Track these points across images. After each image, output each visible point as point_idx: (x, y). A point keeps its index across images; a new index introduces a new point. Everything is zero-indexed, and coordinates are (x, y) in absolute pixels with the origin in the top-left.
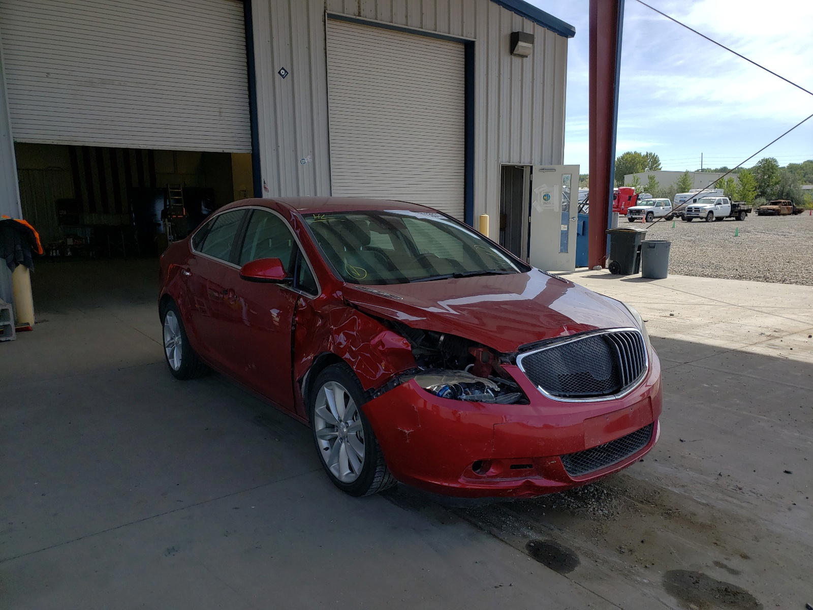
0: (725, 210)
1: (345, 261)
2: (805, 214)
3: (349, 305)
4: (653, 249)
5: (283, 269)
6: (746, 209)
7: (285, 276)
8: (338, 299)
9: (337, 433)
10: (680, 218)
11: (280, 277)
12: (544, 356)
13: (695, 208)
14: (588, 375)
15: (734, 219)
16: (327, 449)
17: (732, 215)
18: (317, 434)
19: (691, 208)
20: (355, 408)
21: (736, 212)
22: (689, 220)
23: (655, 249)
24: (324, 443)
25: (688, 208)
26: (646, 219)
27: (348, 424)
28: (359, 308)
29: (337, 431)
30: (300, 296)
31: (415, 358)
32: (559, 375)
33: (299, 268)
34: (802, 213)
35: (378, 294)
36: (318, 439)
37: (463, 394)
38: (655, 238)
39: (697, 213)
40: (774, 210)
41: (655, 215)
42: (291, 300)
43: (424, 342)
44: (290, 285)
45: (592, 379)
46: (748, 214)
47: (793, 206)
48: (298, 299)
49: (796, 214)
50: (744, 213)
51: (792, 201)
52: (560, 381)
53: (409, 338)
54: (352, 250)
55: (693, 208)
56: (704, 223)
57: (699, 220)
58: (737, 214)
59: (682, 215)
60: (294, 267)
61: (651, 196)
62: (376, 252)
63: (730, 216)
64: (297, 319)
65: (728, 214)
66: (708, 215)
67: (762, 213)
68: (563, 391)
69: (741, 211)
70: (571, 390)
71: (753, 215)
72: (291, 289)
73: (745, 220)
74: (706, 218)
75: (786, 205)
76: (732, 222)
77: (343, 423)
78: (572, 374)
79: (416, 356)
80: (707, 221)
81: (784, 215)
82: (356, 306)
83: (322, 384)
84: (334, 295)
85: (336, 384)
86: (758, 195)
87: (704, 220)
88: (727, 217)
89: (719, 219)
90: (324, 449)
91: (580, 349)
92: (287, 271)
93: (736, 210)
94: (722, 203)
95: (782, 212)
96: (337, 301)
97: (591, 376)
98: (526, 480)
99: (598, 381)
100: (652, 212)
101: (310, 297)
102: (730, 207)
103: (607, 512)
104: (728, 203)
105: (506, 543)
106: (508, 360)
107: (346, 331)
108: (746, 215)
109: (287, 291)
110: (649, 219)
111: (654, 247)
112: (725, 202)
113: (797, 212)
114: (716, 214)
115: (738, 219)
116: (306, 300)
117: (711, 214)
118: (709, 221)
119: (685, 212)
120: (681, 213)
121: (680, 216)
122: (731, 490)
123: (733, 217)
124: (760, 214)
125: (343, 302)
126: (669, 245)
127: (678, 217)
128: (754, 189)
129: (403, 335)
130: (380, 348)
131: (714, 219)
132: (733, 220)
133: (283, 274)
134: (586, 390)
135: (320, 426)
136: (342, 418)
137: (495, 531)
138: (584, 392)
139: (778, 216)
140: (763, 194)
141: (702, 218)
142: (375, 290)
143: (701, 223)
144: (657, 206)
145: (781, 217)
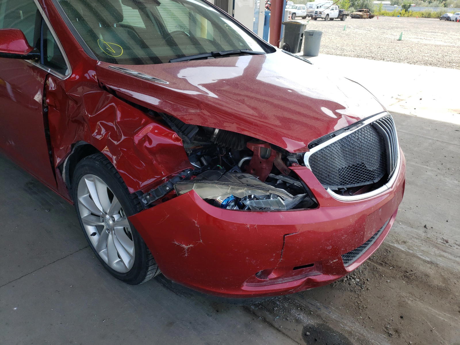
0: (335, 14)
1: (101, 37)
2: (375, 19)
3: (105, 88)
4: (312, 36)
5: (27, 42)
6: (346, 13)
7: (31, 50)
8: (92, 80)
9: (103, 224)
10: (310, 18)
11: (23, 52)
12: (328, 151)
13: (319, 12)
14: (363, 166)
15: (340, 19)
16: (94, 234)
17: (339, 17)
18: (83, 221)
19: (317, 12)
20: (119, 206)
21: (341, 15)
22: (315, 19)
23: (313, 36)
24: (91, 229)
25: (316, 12)
26: (292, 17)
27: (113, 218)
28: (117, 93)
29: (103, 221)
30: (48, 75)
31: (187, 154)
32: (340, 169)
33: (46, 41)
34: (374, 18)
35: (139, 77)
36: (84, 225)
37: (248, 200)
38: (312, 29)
39: (320, 15)
40: (360, 15)
41: (297, 15)
42: (39, 79)
43: (197, 136)
44: (37, 61)
45: (366, 169)
46: (347, 17)
47: (370, 13)
48: (47, 79)
49: (370, 18)
50: (345, 16)
51: (370, 11)
52: (340, 175)
53: (180, 133)
54: (107, 26)
55: (318, 12)
56: (324, 22)
57: (321, 19)
58: (342, 16)
59: (312, 16)
60: (39, 40)
61: (293, 3)
62: (128, 29)
63: (337, 18)
64: (48, 101)
65: (337, 17)
66: (326, 16)
67: (353, 17)
68: (341, 184)
69: (343, 15)
70: (347, 183)
71: (349, 18)
72: (38, 66)
73: (345, 20)
74: (325, 18)
75: (366, 12)
76: (338, 22)
77: (108, 216)
78: (349, 166)
79: (188, 152)
80: (325, 20)
81: (364, 18)
82: (113, 92)
83: (82, 175)
84: (86, 75)
85: (97, 178)
86: (350, 6)
87: (324, 19)
88: (336, 18)
89: (332, 19)
90: (92, 235)
91: (358, 139)
92: (32, 44)
93: (341, 14)
94: (334, 9)
95: (364, 17)
96: (91, 83)
97: (365, 167)
98: (307, 278)
99: (370, 171)
100: (295, 13)
101: (59, 76)
102: (338, 12)
103: (358, 280)
104: (337, 9)
105: (284, 334)
106: (295, 160)
107: (103, 122)
108: (346, 18)
109: (34, 68)
110: (293, 18)
111: (312, 35)
112: (336, 9)
113: (371, 17)
114: (330, 16)
115: (342, 20)
116: (55, 80)
117: (328, 16)
118: (327, 20)
119: (314, 14)
120: (311, 15)
121: (311, 16)
122: (440, 243)
123: (339, 18)
124: (352, 18)
125: (98, 84)
126: (322, 34)
127: (309, 17)
128: (349, 2)
129: (172, 128)
130: (147, 144)
131: (329, 19)
132: (339, 21)
133: (27, 48)
134: (360, 181)
135: (85, 214)
136: (108, 211)
137: (269, 317)
138: (358, 182)
139: (361, 19)
140: (353, 5)
141: (322, 18)
142: (133, 71)
143: (322, 22)
144: (298, 9)
145: (363, 19)
